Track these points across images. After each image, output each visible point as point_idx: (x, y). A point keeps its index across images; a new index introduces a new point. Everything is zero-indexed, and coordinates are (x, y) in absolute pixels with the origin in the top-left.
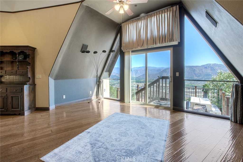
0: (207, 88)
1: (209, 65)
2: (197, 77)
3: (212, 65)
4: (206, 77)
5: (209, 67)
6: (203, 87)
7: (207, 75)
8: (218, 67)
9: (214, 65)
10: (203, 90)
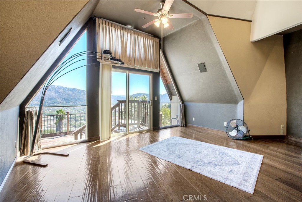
0: (61, 114)
1: (53, 87)
2: (37, 101)
3: (57, 88)
4: (50, 101)
5: (53, 89)
6: (57, 113)
7: (50, 98)
8: (63, 90)
9: (59, 87)
10: (57, 117)
